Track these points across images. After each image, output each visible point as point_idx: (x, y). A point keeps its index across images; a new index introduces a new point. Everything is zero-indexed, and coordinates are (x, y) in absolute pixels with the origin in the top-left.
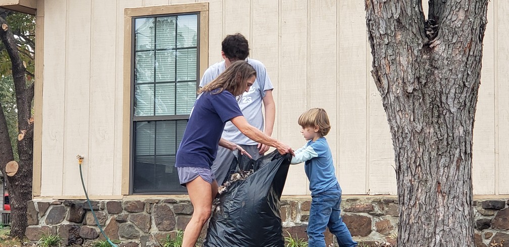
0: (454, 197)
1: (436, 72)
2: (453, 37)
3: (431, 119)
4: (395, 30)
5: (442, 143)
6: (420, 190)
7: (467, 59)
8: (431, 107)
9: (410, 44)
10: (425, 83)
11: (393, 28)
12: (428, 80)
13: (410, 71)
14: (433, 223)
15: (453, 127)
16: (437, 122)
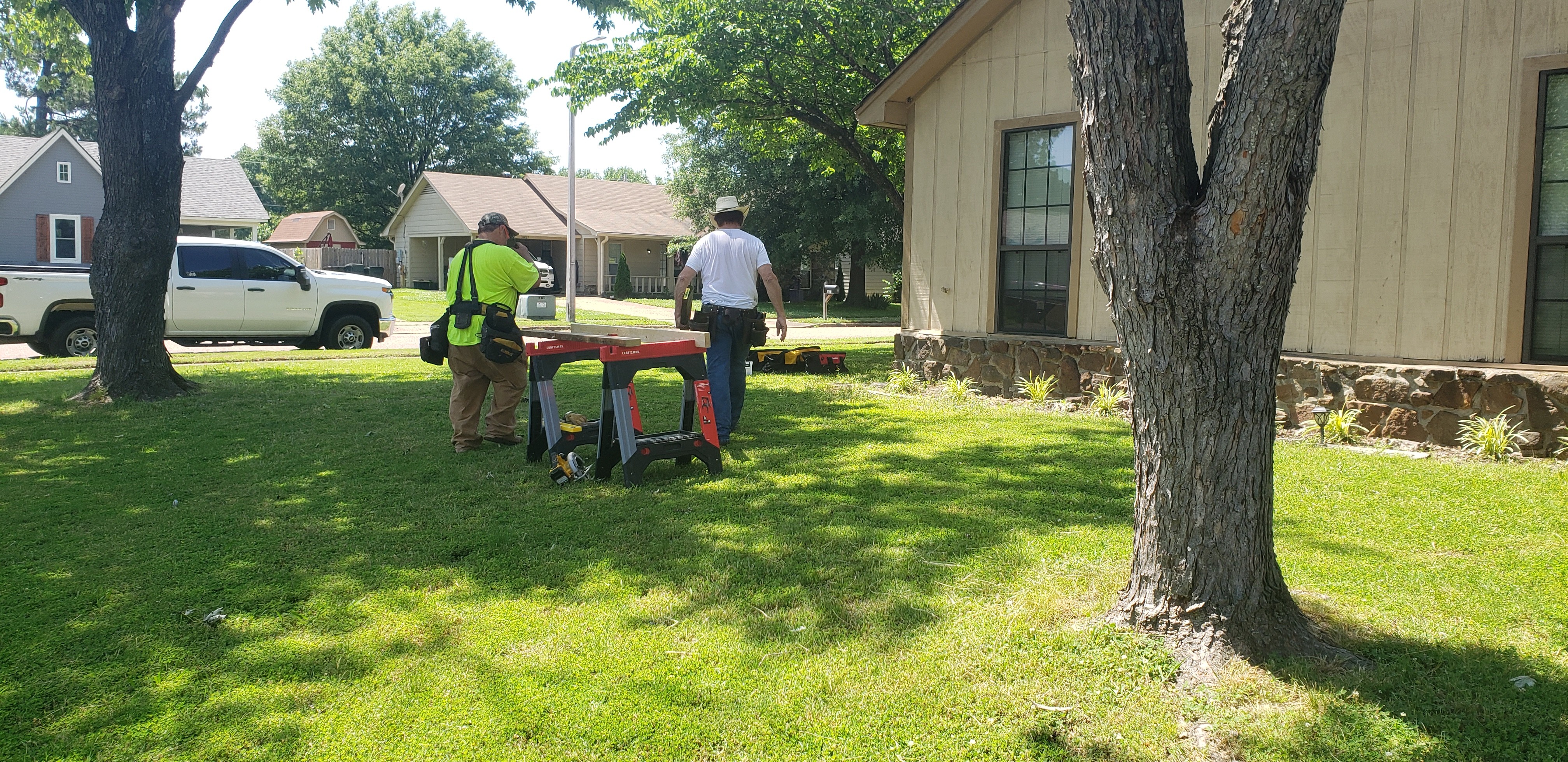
0: (1226, 489)
1: (1197, 266)
2: (1227, 204)
3: (1185, 350)
4: (1126, 191)
5: (1206, 393)
6: (1163, 472)
7: (1258, 243)
8: (1187, 329)
9: (1153, 215)
10: (1177, 286)
11: (1121, 186)
12: (1183, 281)
13: (1150, 264)
14: (1184, 531)
15: (1228, 365)
16: (1198, 357)
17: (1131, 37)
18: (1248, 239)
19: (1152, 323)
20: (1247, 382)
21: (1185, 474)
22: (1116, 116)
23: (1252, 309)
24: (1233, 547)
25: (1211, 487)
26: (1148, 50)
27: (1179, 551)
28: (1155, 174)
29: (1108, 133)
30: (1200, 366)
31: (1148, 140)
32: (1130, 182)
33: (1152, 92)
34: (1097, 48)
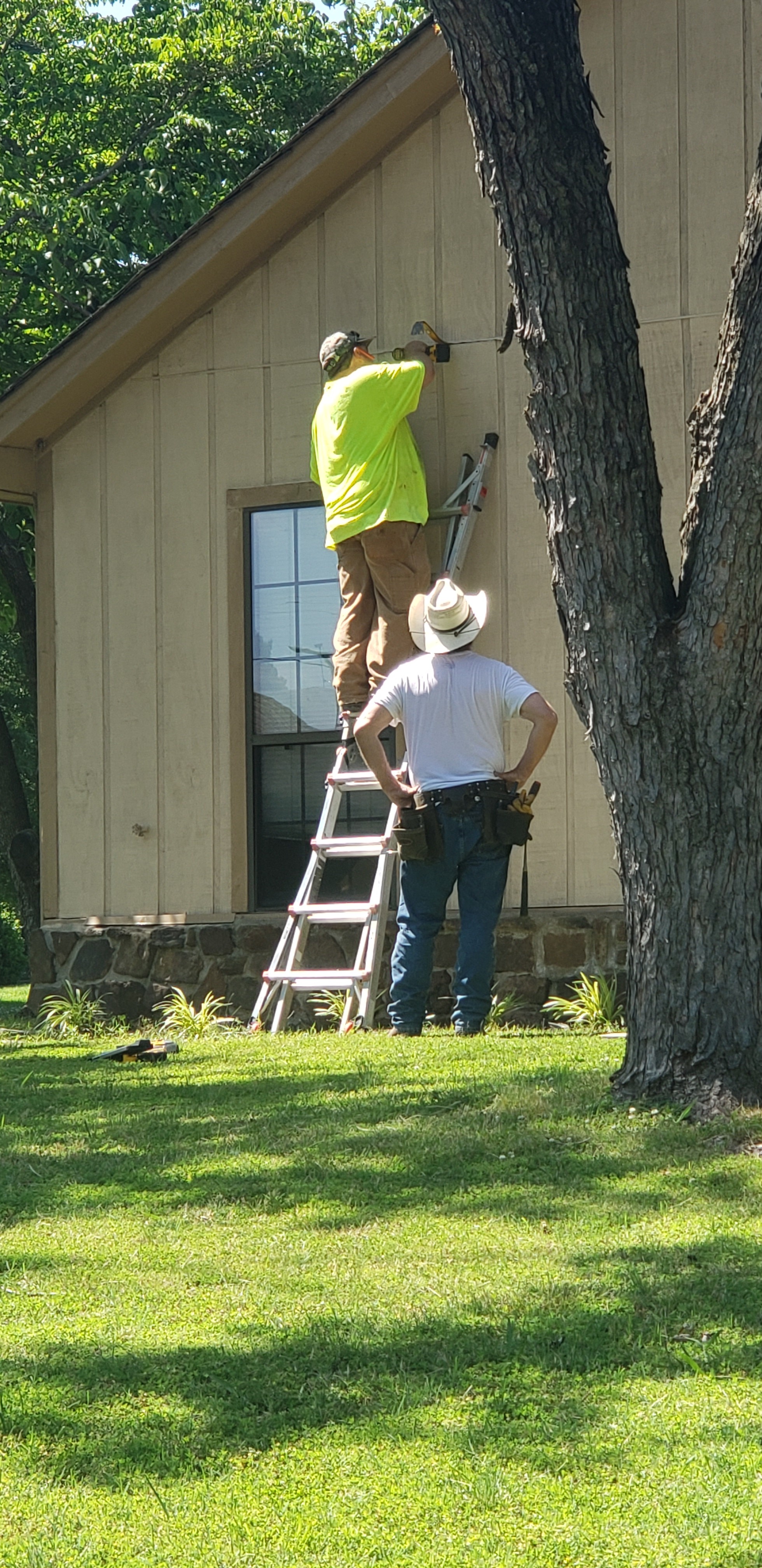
0: (725, 928)
1: (682, 683)
2: (709, 615)
3: (675, 775)
4: (602, 604)
5: (699, 822)
6: (659, 916)
7: (742, 656)
8: (675, 752)
9: (633, 629)
10: (663, 705)
11: (597, 598)
12: (669, 700)
13: (633, 683)
14: (684, 978)
15: (720, 789)
16: (688, 782)
17: (599, 439)
18: (732, 652)
19: (638, 748)
20: (740, 809)
21: (682, 913)
22: (588, 522)
23: (740, 728)
24: (737, 992)
25: (710, 927)
26: (618, 454)
27: (679, 1002)
28: (632, 585)
29: (580, 541)
30: (691, 792)
31: (623, 548)
32: (607, 594)
33: (624, 498)
34: (564, 450)
